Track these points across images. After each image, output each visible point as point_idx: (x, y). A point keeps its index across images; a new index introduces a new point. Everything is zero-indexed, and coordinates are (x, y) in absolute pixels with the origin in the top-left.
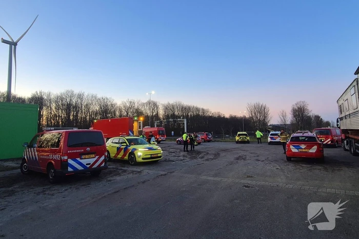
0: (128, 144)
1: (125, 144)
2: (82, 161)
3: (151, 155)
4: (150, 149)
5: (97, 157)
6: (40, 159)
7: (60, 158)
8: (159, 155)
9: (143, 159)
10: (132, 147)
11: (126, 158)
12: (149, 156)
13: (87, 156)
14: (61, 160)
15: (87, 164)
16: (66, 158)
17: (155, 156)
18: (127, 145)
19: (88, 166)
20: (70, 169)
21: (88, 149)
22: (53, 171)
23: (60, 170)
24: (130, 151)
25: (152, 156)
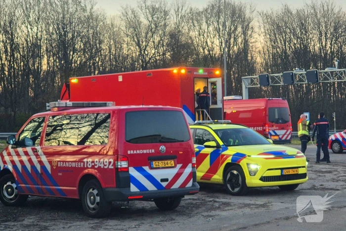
0: (221, 143)
1: (213, 144)
2: (153, 173)
3: (282, 169)
4: (279, 155)
5: (179, 166)
6: (57, 169)
7: (114, 164)
8: (301, 171)
9: (263, 179)
10: (231, 151)
11: (218, 177)
12: (278, 173)
13: (161, 164)
14: (117, 169)
15: (163, 180)
16: (124, 164)
17: (291, 172)
18: (218, 146)
19: (164, 184)
20: (133, 188)
21: (163, 148)
22: (95, 192)
23: (116, 190)
24: (229, 160)
25: (285, 172)
